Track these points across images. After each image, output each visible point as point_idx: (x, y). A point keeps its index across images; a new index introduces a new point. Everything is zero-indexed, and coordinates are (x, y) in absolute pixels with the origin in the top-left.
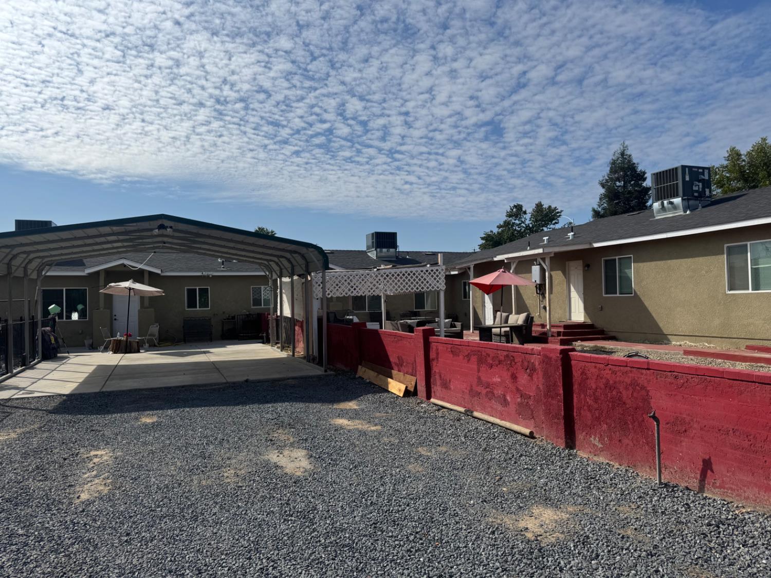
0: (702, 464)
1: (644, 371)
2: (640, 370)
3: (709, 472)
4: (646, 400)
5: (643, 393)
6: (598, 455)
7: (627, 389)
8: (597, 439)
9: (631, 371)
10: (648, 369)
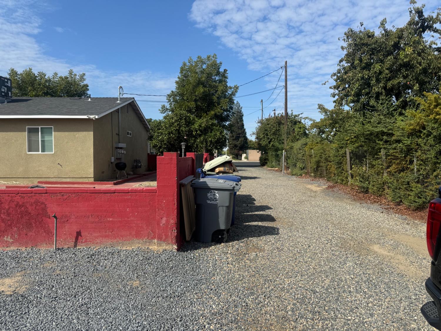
0: (76, 234)
1: (44, 195)
2: (41, 194)
3: (80, 237)
4: (44, 209)
5: (43, 206)
6: (9, 246)
7: (32, 205)
8: (9, 237)
9: (35, 196)
10: (46, 193)
